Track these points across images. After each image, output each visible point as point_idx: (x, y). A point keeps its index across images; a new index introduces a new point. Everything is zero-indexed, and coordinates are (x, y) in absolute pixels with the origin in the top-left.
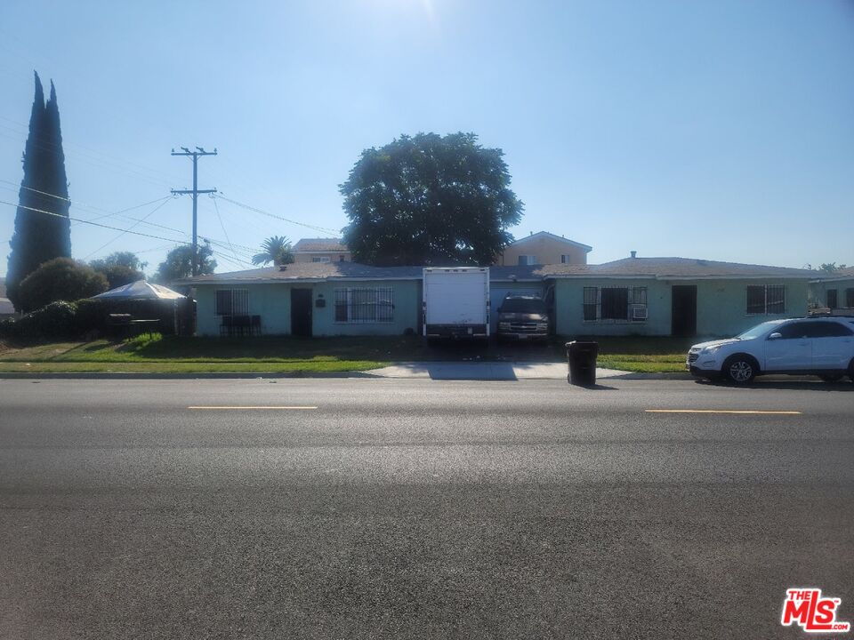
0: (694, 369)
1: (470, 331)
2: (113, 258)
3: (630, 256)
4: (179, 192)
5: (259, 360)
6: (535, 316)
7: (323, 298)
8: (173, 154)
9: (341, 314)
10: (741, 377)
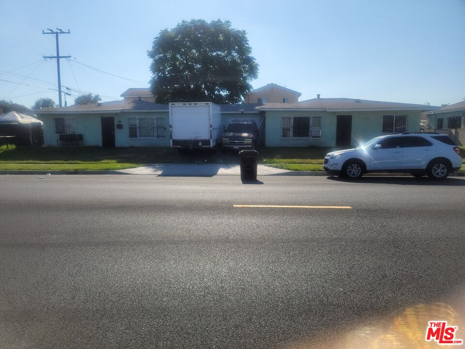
0: (326, 169)
1: (200, 144)
2: (40, 101)
3: (316, 97)
4: (48, 57)
5: (67, 162)
6: (245, 135)
7: (121, 123)
8: (43, 33)
9: (133, 133)
10: (354, 174)
